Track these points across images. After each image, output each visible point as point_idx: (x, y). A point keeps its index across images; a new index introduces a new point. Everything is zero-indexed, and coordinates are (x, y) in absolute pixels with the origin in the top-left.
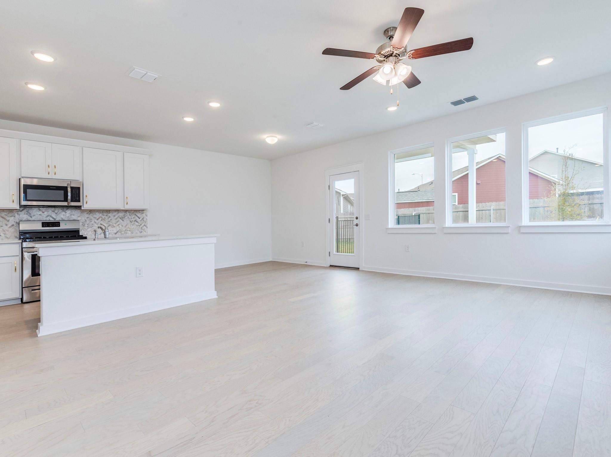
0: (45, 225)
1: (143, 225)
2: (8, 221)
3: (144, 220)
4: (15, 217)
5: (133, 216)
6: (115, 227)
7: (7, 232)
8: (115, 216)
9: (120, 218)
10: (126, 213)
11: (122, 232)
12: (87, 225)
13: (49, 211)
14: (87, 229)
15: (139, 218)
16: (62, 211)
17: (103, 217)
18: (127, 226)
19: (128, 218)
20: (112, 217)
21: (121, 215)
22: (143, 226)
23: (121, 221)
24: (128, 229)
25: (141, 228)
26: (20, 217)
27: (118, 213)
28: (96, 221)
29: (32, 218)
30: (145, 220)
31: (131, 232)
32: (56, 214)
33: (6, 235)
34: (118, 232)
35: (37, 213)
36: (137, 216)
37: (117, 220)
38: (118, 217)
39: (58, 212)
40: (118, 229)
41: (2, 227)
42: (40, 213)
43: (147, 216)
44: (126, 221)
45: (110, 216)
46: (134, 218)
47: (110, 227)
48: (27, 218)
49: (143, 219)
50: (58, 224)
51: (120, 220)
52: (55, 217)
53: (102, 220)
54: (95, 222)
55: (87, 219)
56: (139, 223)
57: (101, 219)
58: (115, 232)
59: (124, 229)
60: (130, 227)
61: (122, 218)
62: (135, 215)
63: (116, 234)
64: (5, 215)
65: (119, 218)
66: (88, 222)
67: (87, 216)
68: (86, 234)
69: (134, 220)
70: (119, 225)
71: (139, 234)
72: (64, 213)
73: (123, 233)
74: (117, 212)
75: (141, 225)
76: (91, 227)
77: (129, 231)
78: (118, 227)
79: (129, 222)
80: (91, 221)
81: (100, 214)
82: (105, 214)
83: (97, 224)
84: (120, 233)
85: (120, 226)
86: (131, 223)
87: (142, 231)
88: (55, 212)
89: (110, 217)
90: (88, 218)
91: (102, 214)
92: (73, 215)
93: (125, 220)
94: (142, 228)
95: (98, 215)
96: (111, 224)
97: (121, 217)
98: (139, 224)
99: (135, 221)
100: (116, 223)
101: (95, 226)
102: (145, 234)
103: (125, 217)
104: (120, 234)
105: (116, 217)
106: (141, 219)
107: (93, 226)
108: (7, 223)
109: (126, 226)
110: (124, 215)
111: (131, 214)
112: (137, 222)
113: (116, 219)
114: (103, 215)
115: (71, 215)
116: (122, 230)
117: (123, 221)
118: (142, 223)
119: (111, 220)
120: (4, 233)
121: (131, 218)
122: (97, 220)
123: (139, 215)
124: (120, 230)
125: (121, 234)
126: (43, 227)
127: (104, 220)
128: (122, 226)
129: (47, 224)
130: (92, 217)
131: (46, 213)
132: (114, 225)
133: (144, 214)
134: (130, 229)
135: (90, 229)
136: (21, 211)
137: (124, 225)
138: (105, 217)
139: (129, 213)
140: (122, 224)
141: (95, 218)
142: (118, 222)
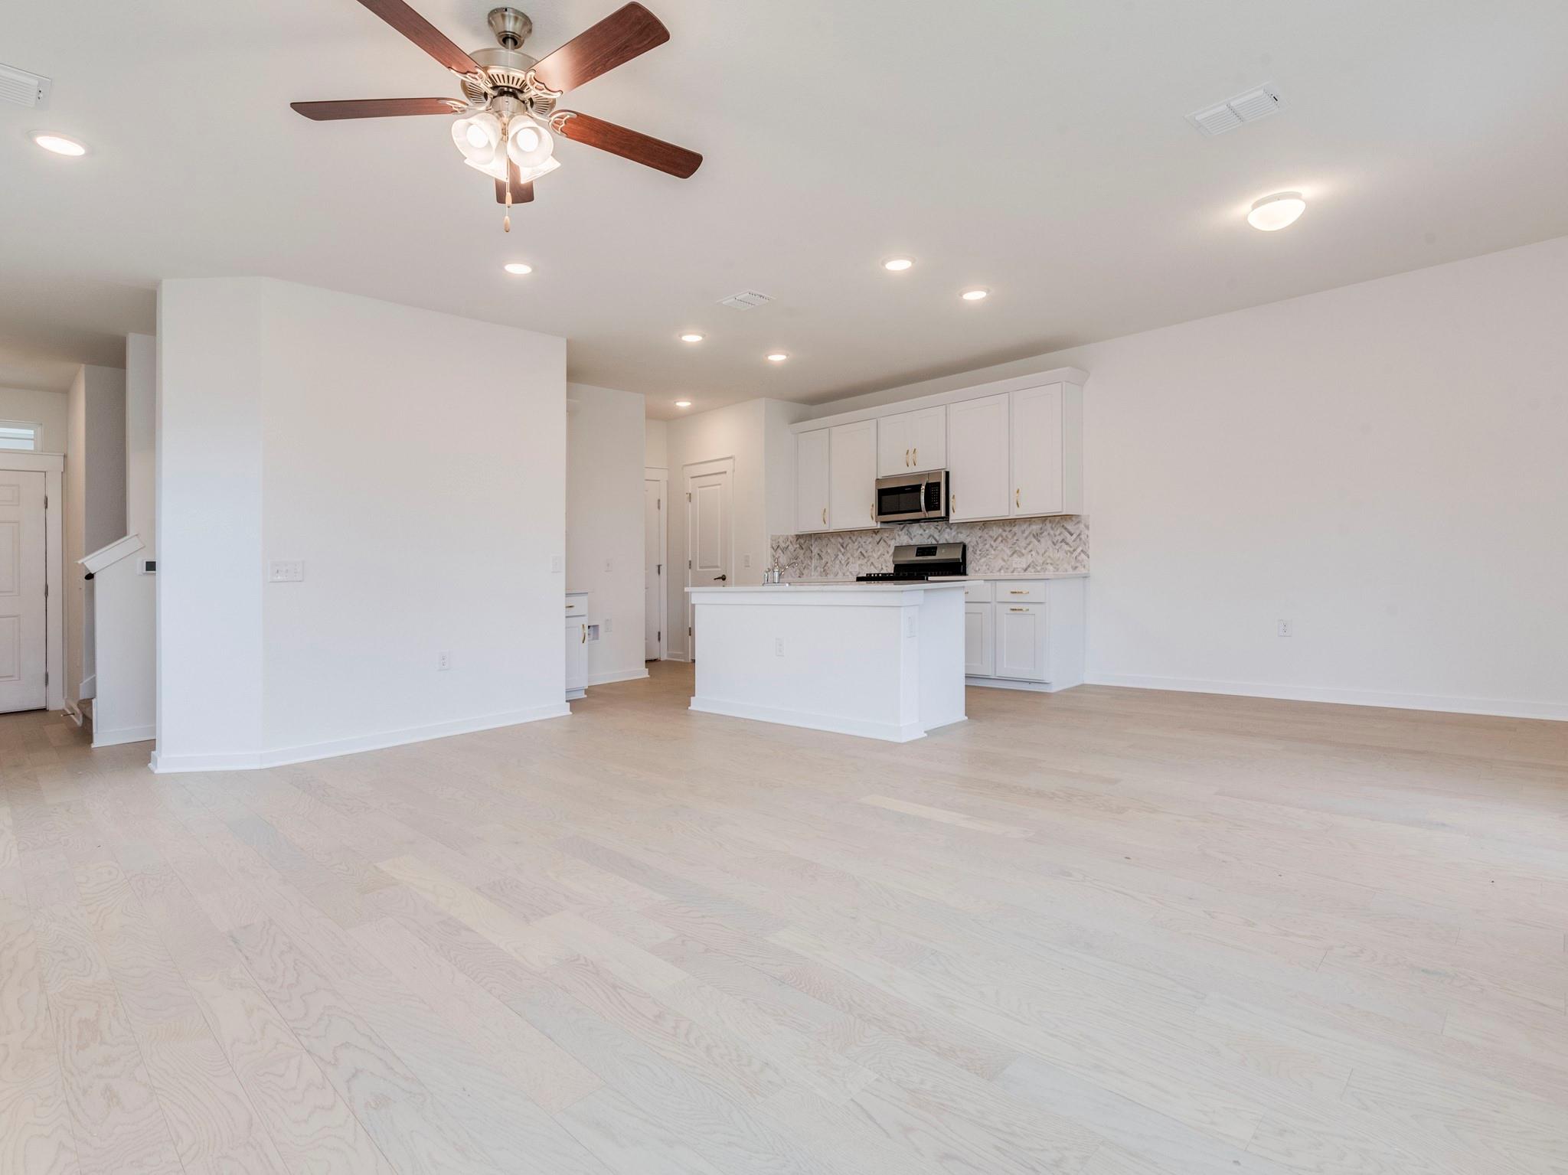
0: (920, 552)
1: (1079, 550)
2: (889, 546)
3: (1080, 539)
4: (895, 539)
5: (1058, 529)
6: (1023, 555)
7: (888, 564)
8: (1023, 532)
9: (1034, 536)
11: (1037, 567)
12: (980, 551)
13: (931, 527)
14: (980, 559)
15: (1072, 535)
16: (946, 526)
17: (1004, 534)
18: (1047, 553)
19: (1049, 534)
20: (1019, 534)
21: (1035, 528)
22: (1080, 554)
23: (1036, 543)
24: (1049, 561)
25: (1076, 558)
26: (900, 540)
27: (1030, 525)
28: (992, 543)
29: (911, 540)
30: (1083, 539)
31: (1055, 568)
32: (939, 532)
34: (1029, 566)
36: (1066, 529)
37: (1028, 541)
38: (1030, 533)
39: (941, 528)
40: (1030, 560)
41: (883, 556)
42: (921, 532)
43: (1087, 527)
44: (1045, 542)
46: (1060, 534)
47: (1015, 555)
48: (907, 541)
49: (1079, 535)
50: (935, 550)
51: (1034, 540)
52: (937, 538)
53: (1002, 541)
54: (992, 546)
56: (1071, 547)
57: (1000, 539)
58: (1025, 566)
59: (1041, 560)
60: (1051, 555)
61: (1036, 536)
62: (1063, 526)
63: (1026, 570)
65: (1032, 536)
66: (980, 546)
67: (979, 533)
68: (978, 570)
69: (1060, 538)
70: (1031, 551)
71: (1071, 572)
72: (948, 530)
73: (1039, 568)
74: (1028, 523)
75: (1074, 550)
76: (985, 557)
77: (1051, 564)
78: (1030, 555)
79: (1050, 542)
80: (986, 544)
81: (999, 528)
82: (1008, 529)
83: (995, 550)
84: (1034, 568)
85: (1033, 553)
86: (1054, 546)
87: (1078, 564)
88: (937, 528)
89: (1015, 534)
90: (980, 537)
92: (961, 533)
93: (1042, 540)
94: (1078, 558)
95: (996, 531)
96: (1017, 548)
97: (1035, 534)
98: (1072, 549)
99: (1063, 541)
100: (1026, 547)
101: (992, 554)
102: (1084, 571)
103: (1041, 533)
104: (1033, 570)
105: (1027, 533)
106: (1075, 536)
107: (988, 555)
108: (889, 549)
109: (1045, 553)
110: (1041, 529)
112: (1067, 544)
113: (1026, 538)
114: (1005, 531)
115: (958, 533)
116: (1037, 564)
117: (1039, 541)
118: (1078, 546)
119: (1017, 540)
121: (1055, 536)
122: (995, 541)
123: (1070, 526)
124: (1033, 562)
125: (1036, 572)
126: (917, 555)
127: (1007, 542)
128: (1038, 553)
129: (923, 551)
130: (986, 536)
131: (927, 532)
132: (1023, 551)
133: (1082, 526)
134: (1052, 559)
135: (983, 560)
136: (901, 530)
137: (1041, 552)
138: (1006, 536)
139: (1051, 524)
140: (1038, 550)
141: (992, 537)
142: (1029, 545)
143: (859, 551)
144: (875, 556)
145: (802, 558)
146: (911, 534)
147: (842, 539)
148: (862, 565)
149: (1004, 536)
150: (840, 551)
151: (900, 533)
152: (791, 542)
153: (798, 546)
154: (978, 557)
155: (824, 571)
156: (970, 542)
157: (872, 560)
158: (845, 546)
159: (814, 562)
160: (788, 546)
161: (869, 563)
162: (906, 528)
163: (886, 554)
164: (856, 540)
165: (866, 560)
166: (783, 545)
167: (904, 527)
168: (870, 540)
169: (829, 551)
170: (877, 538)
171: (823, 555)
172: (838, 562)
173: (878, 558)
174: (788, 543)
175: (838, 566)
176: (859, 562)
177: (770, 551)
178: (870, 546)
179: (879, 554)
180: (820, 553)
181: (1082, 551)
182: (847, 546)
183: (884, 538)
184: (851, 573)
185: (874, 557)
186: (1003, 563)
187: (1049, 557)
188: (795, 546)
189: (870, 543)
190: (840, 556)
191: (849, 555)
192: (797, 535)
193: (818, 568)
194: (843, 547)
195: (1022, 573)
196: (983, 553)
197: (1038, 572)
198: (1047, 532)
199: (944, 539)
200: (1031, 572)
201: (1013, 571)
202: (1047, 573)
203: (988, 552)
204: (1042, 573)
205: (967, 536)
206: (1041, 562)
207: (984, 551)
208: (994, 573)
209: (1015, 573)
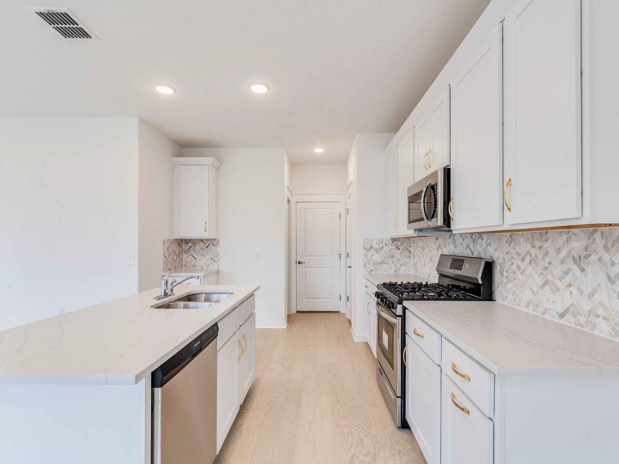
6: (558, 290)
8: (558, 251)
9: (575, 260)
10: (594, 241)
11: (579, 317)
12: (507, 272)
17: (533, 251)
18: (597, 296)
19: (600, 259)
23: (578, 272)
24: (600, 311)
28: (520, 264)
29: (456, 249)
31: (613, 329)
32: (474, 242)
34: (566, 311)
37: (565, 268)
38: (568, 254)
44: (594, 273)
45: (549, 250)
51: (574, 267)
52: (473, 249)
53: (532, 262)
54: (519, 268)
55: (507, 256)
57: (528, 258)
58: (560, 310)
60: (605, 302)
61: (578, 260)
63: (562, 316)
65: (571, 258)
66: (508, 264)
70: (570, 285)
73: (583, 320)
76: (512, 281)
78: (568, 293)
79: (602, 278)
80: (513, 264)
81: (527, 242)
82: (537, 244)
83: (521, 274)
84: (575, 317)
85: (573, 289)
86: (610, 284)
89: (548, 253)
90: (507, 253)
91: (530, 243)
93: (588, 268)
96: (550, 277)
97: (576, 256)
100: (563, 277)
101: (519, 279)
104: (572, 320)
105: (564, 253)
107: (514, 279)
109: (593, 294)
110: (586, 248)
111: (609, 245)
113: (563, 262)
114: (534, 247)
115: (488, 245)
117: (583, 270)
119: (550, 263)
122: (523, 260)
124: (573, 304)
126: (450, 267)
127: (536, 263)
128: (581, 292)
129: (454, 262)
130: (513, 251)
131: (465, 241)
132: (558, 283)
134: (605, 308)
135: (510, 285)
137: (587, 290)
138: (536, 255)
139: (604, 242)
140: (581, 287)
141: (519, 254)
142: (567, 275)
143: (429, 254)
145: (399, 257)
146: (455, 242)
148: (431, 268)
149: (533, 255)
150: (422, 254)
152: (386, 244)
153: (394, 247)
154: (505, 280)
155: (415, 269)
156: (498, 258)
157: (435, 265)
160: (383, 247)
161: (434, 268)
165: (432, 264)
166: (376, 246)
169: (417, 252)
170: (438, 244)
172: (421, 263)
174: (383, 245)
175: (420, 266)
176: (429, 266)
177: (363, 251)
180: (414, 254)
182: (424, 249)
184: (426, 274)
185: (436, 263)
186: (532, 297)
187: (601, 303)
188: (391, 247)
189: (434, 249)
190: (422, 258)
191: (425, 258)
192: (393, 239)
193: (413, 266)
195: (556, 320)
196: (511, 275)
197: (581, 325)
198: (598, 257)
199: (480, 251)
200: (570, 322)
201: (544, 313)
202: (595, 332)
203: (515, 275)
204: (588, 330)
205: (497, 251)
206: (587, 309)
207: (511, 273)
208: (521, 307)
209: (547, 317)
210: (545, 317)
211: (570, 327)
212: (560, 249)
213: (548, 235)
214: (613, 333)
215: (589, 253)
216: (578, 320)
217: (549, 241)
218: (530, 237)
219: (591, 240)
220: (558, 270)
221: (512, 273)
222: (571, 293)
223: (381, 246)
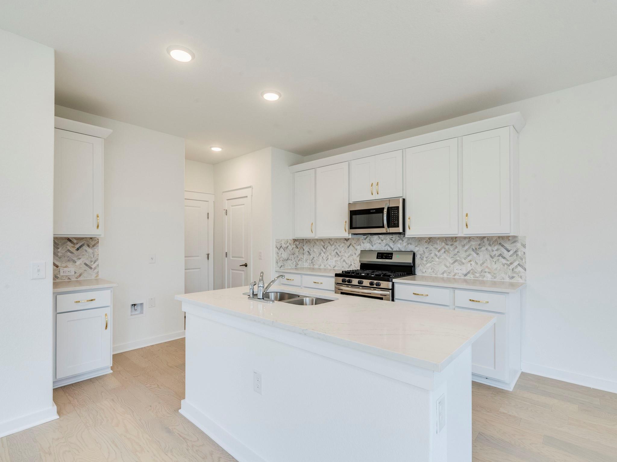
0: (379, 256)
1: (516, 264)
2: (356, 250)
3: (517, 255)
4: (361, 245)
5: (495, 246)
6: (463, 264)
7: (356, 262)
8: (464, 246)
9: (473, 250)
10: (484, 242)
11: (476, 274)
12: (426, 258)
13: (387, 239)
14: (427, 264)
15: (509, 251)
16: (399, 239)
17: (447, 247)
18: (485, 264)
19: (486, 249)
20: (460, 249)
21: (474, 244)
22: (516, 267)
23: (475, 255)
24: (487, 270)
25: (513, 269)
26: (364, 246)
27: (469, 242)
28: (437, 253)
29: (373, 247)
30: (520, 255)
31: (493, 276)
32: (394, 242)
33: (355, 264)
34: (468, 273)
35: (377, 241)
36: (503, 246)
37: (468, 253)
38: (470, 249)
39: (395, 240)
40: (469, 268)
41: (352, 256)
42: (380, 241)
43: (524, 246)
44: (483, 255)
45: (457, 246)
46: (497, 250)
47: (456, 263)
48: (370, 247)
49: (516, 252)
50: (391, 255)
51: (473, 253)
52: (392, 247)
53: (445, 252)
54: (436, 255)
55: (426, 250)
56: (508, 261)
57: (443, 250)
58: (465, 272)
59: (479, 269)
60: (489, 266)
61: (475, 250)
62: (500, 244)
63: (466, 275)
64: (355, 243)
66: (427, 255)
67: (426, 245)
68: (424, 272)
69: (497, 253)
70: (471, 261)
71: (507, 280)
72: (400, 241)
73: (477, 275)
74: (467, 241)
75: (511, 264)
76: (431, 263)
77: (489, 273)
78: (469, 265)
79: (488, 256)
80: (431, 253)
81: (442, 243)
82: (450, 243)
83: (438, 258)
84: (473, 274)
86: (491, 259)
87: (514, 275)
88: (392, 240)
89: (456, 248)
90: (426, 248)
91: (444, 243)
92: (411, 244)
93: (481, 253)
94: (515, 270)
95: (439, 245)
96: (458, 258)
97: (474, 248)
98: (509, 263)
99: (500, 255)
100: (467, 258)
101: (436, 261)
102: (521, 281)
104: (472, 276)
105: (466, 247)
106: (511, 252)
107: (433, 261)
108: (356, 252)
109: (483, 263)
110: (480, 245)
111: (491, 243)
112: (504, 258)
113: (466, 251)
114: (447, 245)
115: (408, 244)
116: (476, 271)
117: (478, 254)
118: (515, 261)
119: (458, 252)
120: (354, 262)
121: (493, 251)
122: (439, 252)
123: (507, 246)
124: (472, 269)
125: (474, 277)
126: (377, 258)
127: (448, 252)
128: (477, 263)
129: (381, 255)
130: (432, 247)
131: (384, 241)
132: (463, 261)
133: (518, 245)
134: (489, 268)
135: (429, 265)
136: (365, 239)
137: (480, 263)
138: (449, 249)
139: (489, 242)
140: (477, 261)
141: (436, 248)
142: (469, 257)
143: (335, 251)
144: (347, 255)
145: (297, 254)
146: (372, 242)
147: (324, 243)
148: (337, 261)
149: (447, 249)
150: (323, 251)
151: (364, 241)
152: (290, 244)
153: (295, 246)
154: (425, 263)
155: (312, 262)
156: (418, 251)
157: (344, 258)
158: (325, 247)
159: (306, 256)
160: (288, 246)
161: (342, 260)
162: (368, 238)
163: (354, 255)
164: (333, 244)
165: (340, 258)
166: (284, 246)
167: (367, 238)
168: (343, 244)
169: (315, 250)
170: (348, 243)
171: (311, 252)
172: (321, 258)
173: (349, 257)
174: (288, 244)
175: (320, 260)
176: (335, 259)
177: (275, 250)
178: (343, 249)
179: (349, 254)
180: (309, 251)
181: (519, 264)
182: (327, 247)
183: (353, 244)
184: (329, 265)
185: (345, 257)
186: (446, 269)
187: (487, 267)
188: (293, 246)
189: (343, 247)
190: (323, 254)
191: (328, 253)
192: (294, 239)
193: (308, 261)
194: (324, 248)
195: (463, 277)
196: (429, 260)
197: (477, 277)
198: (485, 248)
199: (400, 248)
200: (471, 277)
201: (454, 275)
202: (485, 279)
203: (433, 259)
204: (481, 279)
205: (417, 247)
206: (480, 270)
207: (429, 258)
208: (438, 275)
209: (456, 277)
210: (455, 277)
211: (471, 279)
212: (464, 245)
213: (457, 239)
214: (493, 278)
215: (481, 247)
216: (475, 275)
217: (458, 242)
218: (444, 240)
219: (482, 242)
220: (463, 255)
221: (431, 258)
222: (471, 264)
223: (287, 245)
